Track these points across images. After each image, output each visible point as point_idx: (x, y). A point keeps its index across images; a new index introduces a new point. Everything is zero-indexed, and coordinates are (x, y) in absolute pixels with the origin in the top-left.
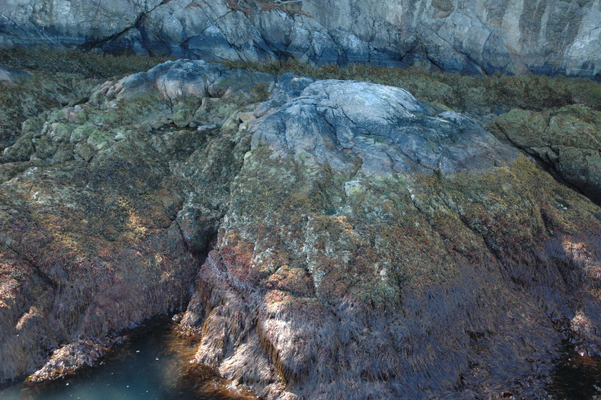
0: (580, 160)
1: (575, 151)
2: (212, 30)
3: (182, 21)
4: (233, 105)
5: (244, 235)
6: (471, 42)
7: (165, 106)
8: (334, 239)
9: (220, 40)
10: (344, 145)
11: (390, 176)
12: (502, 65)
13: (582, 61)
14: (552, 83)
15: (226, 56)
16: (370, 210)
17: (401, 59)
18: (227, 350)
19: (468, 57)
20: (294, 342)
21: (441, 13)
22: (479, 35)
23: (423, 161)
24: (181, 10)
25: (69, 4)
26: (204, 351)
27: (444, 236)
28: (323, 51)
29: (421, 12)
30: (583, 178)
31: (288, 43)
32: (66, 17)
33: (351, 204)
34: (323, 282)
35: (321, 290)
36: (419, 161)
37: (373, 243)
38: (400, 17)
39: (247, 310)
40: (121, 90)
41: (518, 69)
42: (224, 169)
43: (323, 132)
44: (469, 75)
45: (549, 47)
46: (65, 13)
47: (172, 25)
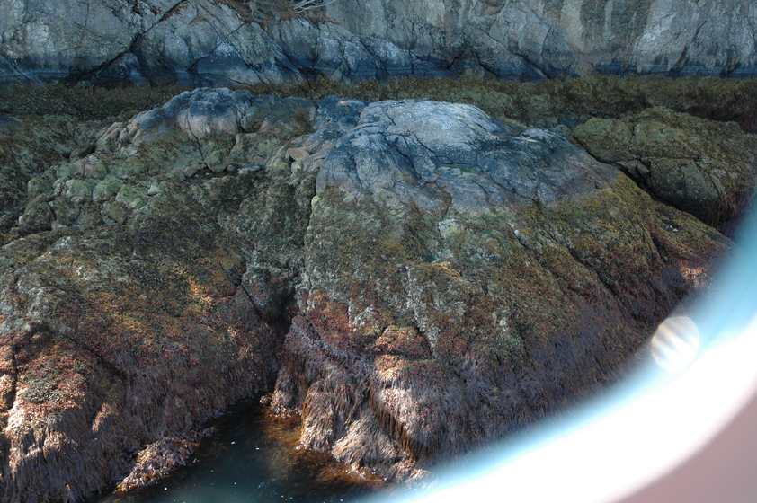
0: (675, 172)
1: (669, 163)
2: (224, 48)
3: (187, 40)
4: (274, 141)
5: (333, 295)
6: (527, 41)
7: (192, 148)
8: (443, 289)
9: (234, 60)
10: (426, 179)
11: (487, 210)
12: (565, 65)
13: (654, 56)
14: (622, 83)
15: (244, 79)
16: (473, 252)
17: (449, 67)
18: (338, 430)
19: (526, 59)
20: (419, 412)
21: (491, 9)
22: (537, 33)
23: (520, 189)
24: (184, 27)
25: (47, 28)
26: (308, 435)
27: (556, 275)
28: (358, 64)
29: (467, 9)
30: (680, 192)
31: (315, 58)
32: (44, 44)
33: (450, 247)
34: (439, 341)
35: (439, 349)
36: (514, 190)
37: (486, 290)
38: (442, 17)
39: (354, 381)
40: (135, 132)
41: (582, 69)
42: (287, 219)
43: (400, 165)
44: (530, 80)
45: (616, 42)
46: (42, 40)
47: (175, 46)
